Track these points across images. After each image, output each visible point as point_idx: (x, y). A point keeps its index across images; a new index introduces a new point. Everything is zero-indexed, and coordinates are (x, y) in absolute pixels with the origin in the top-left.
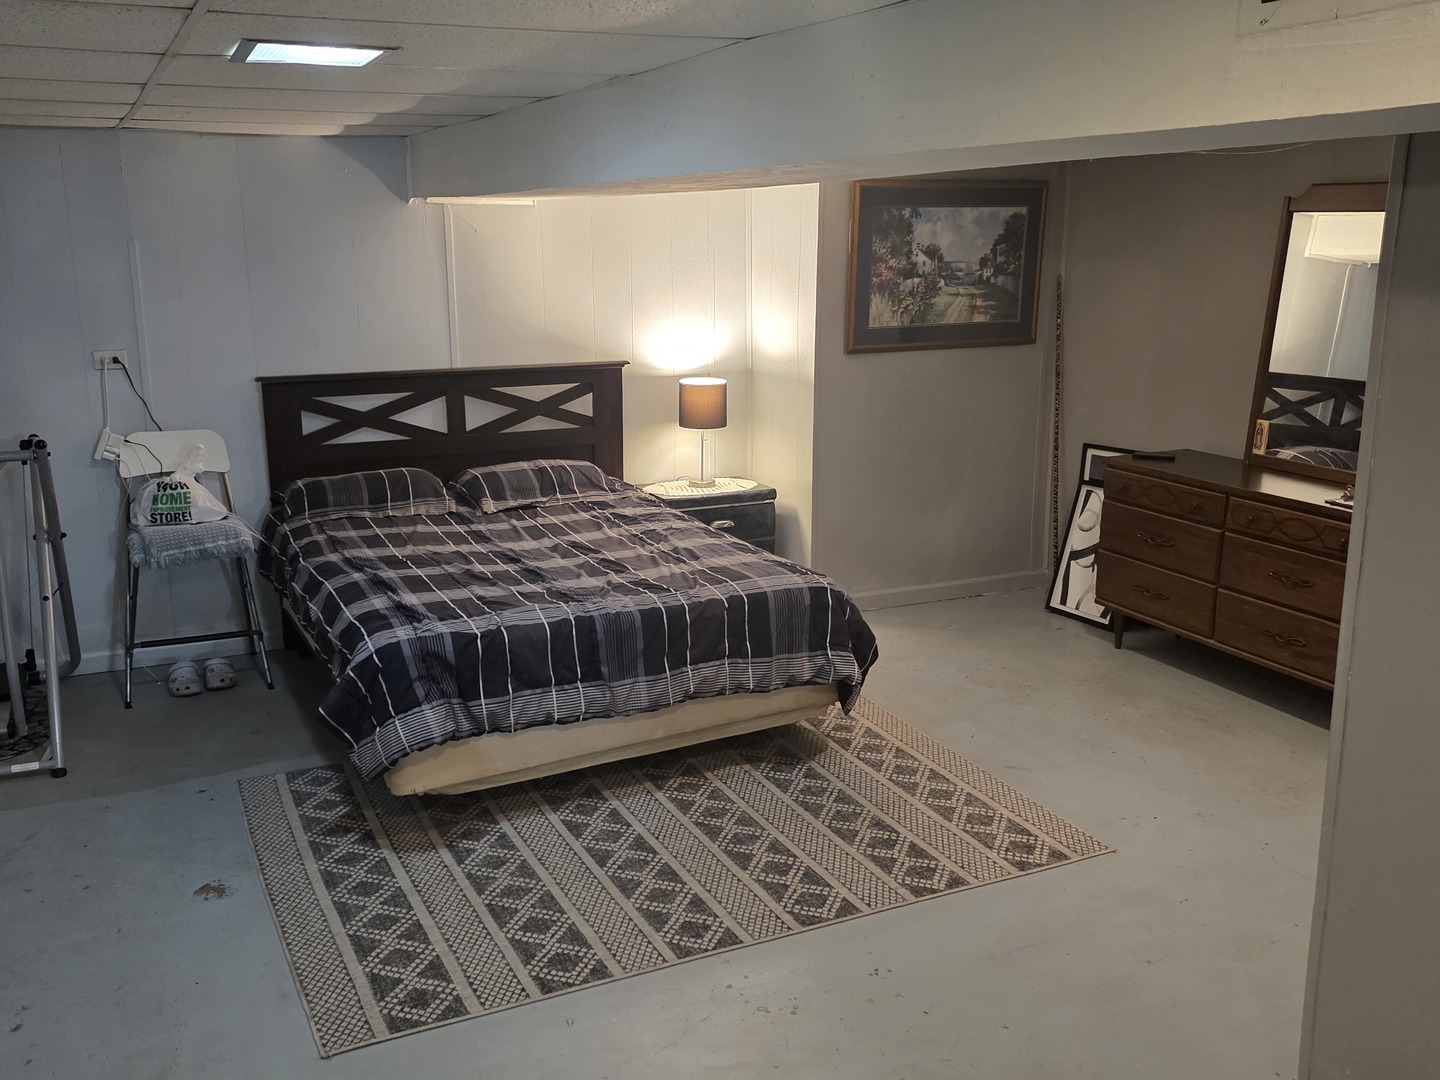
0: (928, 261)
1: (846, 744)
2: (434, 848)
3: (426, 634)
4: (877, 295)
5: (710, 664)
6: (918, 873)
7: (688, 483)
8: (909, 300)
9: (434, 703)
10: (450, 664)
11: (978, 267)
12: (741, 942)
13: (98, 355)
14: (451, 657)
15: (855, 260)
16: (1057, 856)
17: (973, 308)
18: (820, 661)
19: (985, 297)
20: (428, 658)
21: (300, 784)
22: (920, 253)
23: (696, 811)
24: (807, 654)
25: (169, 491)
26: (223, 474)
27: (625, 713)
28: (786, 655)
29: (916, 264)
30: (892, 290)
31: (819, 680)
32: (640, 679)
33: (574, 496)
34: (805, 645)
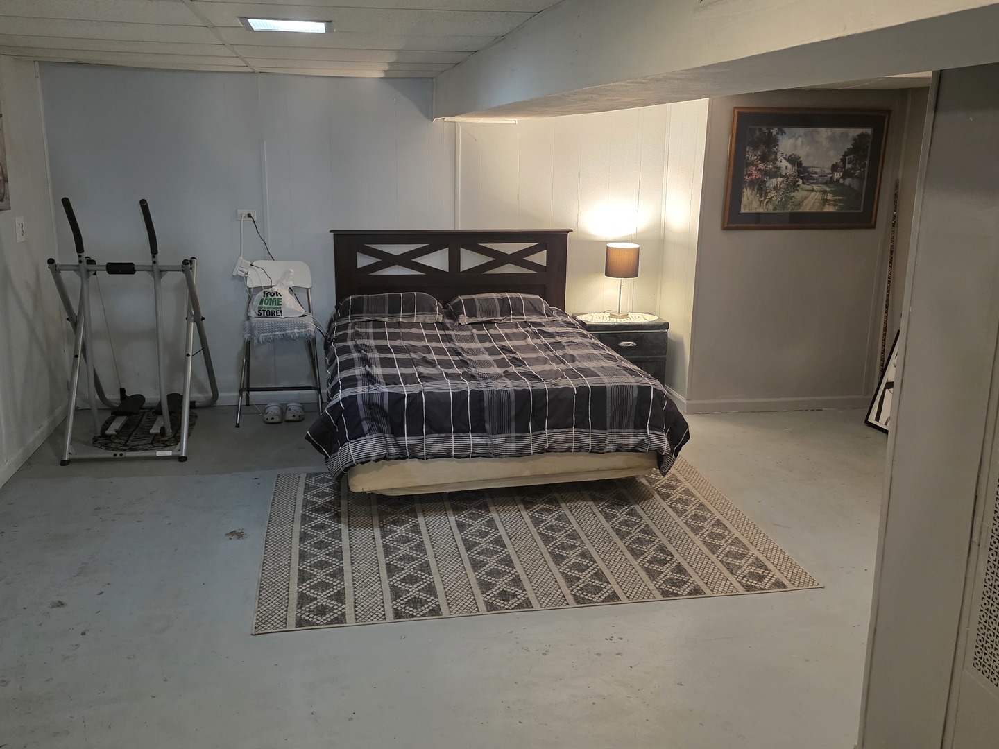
0: (790, 166)
1: (665, 497)
2: (372, 527)
3: (374, 392)
4: (748, 189)
5: (562, 430)
6: (673, 583)
7: (609, 314)
8: (773, 194)
9: (374, 436)
10: (386, 413)
11: (830, 171)
12: (533, 607)
13: (239, 212)
14: (386, 407)
15: (732, 163)
16: (779, 585)
17: (825, 201)
18: (641, 436)
19: (834, 193)
20: (372, 407)
21: (312, 482)
22: (783, 160)
23: (544, 526)
24: (633, 430)
25: (269, 296)
26: (308, 289)
27: (500, 456)
28: (618, 430)
29: (780, 168)
30: (760, 185)
31: (640, 449)
32: (512, 435)
33: (522, 317)
34: (632, 424)
